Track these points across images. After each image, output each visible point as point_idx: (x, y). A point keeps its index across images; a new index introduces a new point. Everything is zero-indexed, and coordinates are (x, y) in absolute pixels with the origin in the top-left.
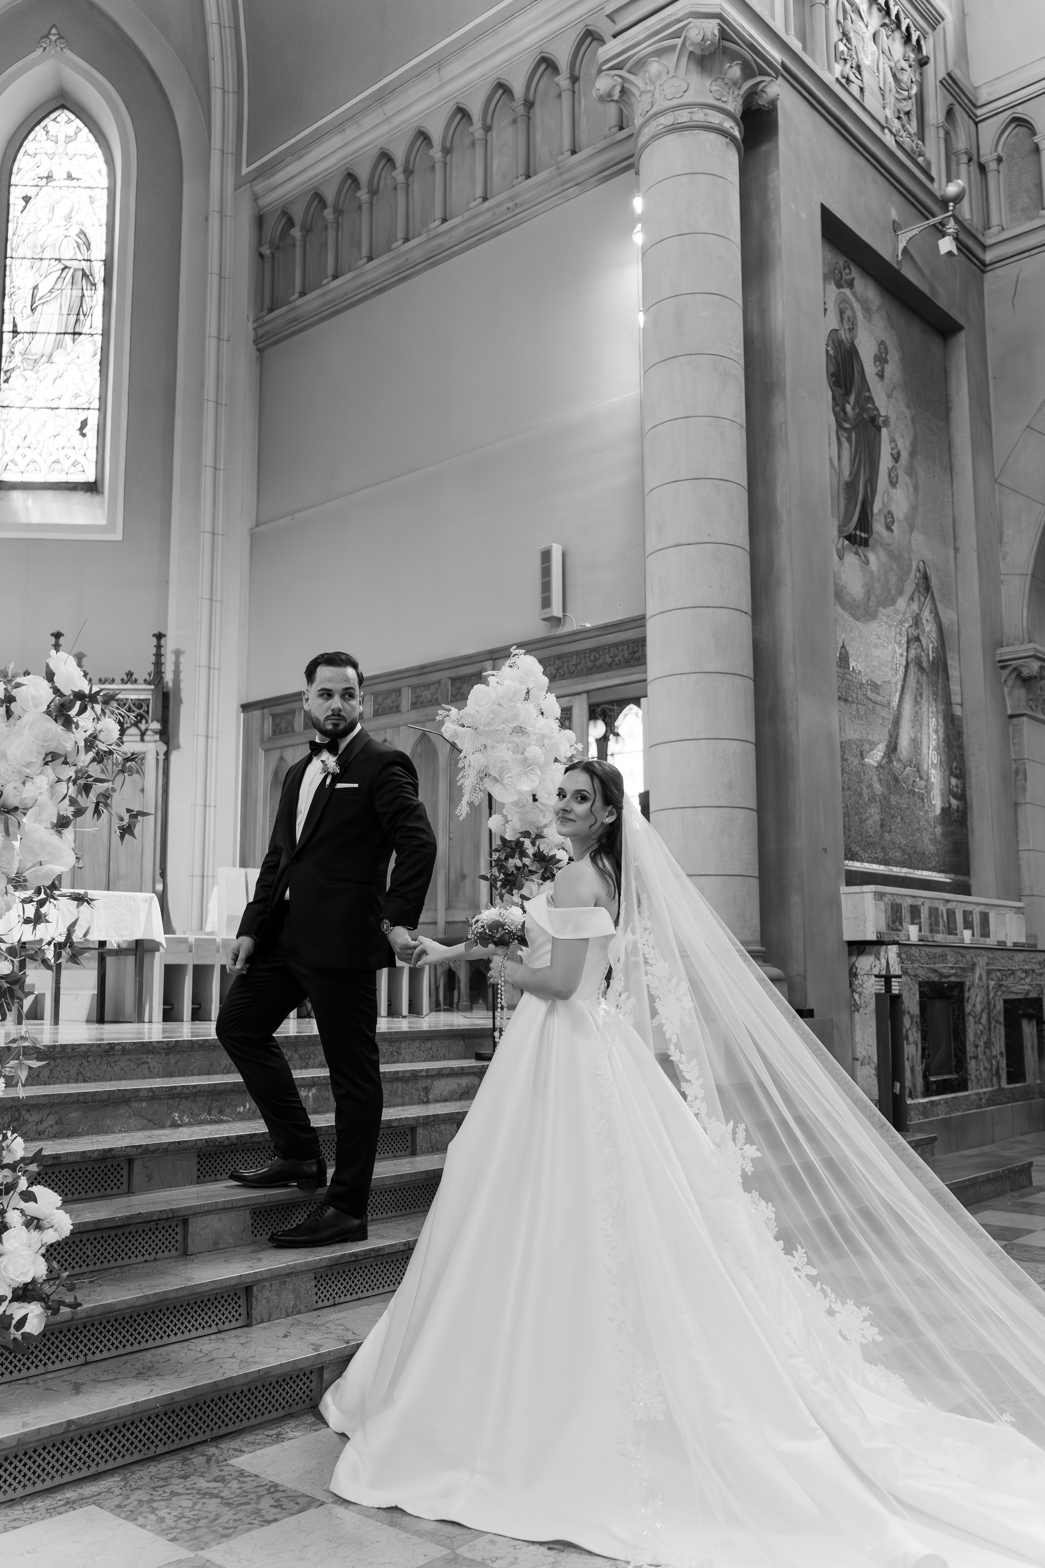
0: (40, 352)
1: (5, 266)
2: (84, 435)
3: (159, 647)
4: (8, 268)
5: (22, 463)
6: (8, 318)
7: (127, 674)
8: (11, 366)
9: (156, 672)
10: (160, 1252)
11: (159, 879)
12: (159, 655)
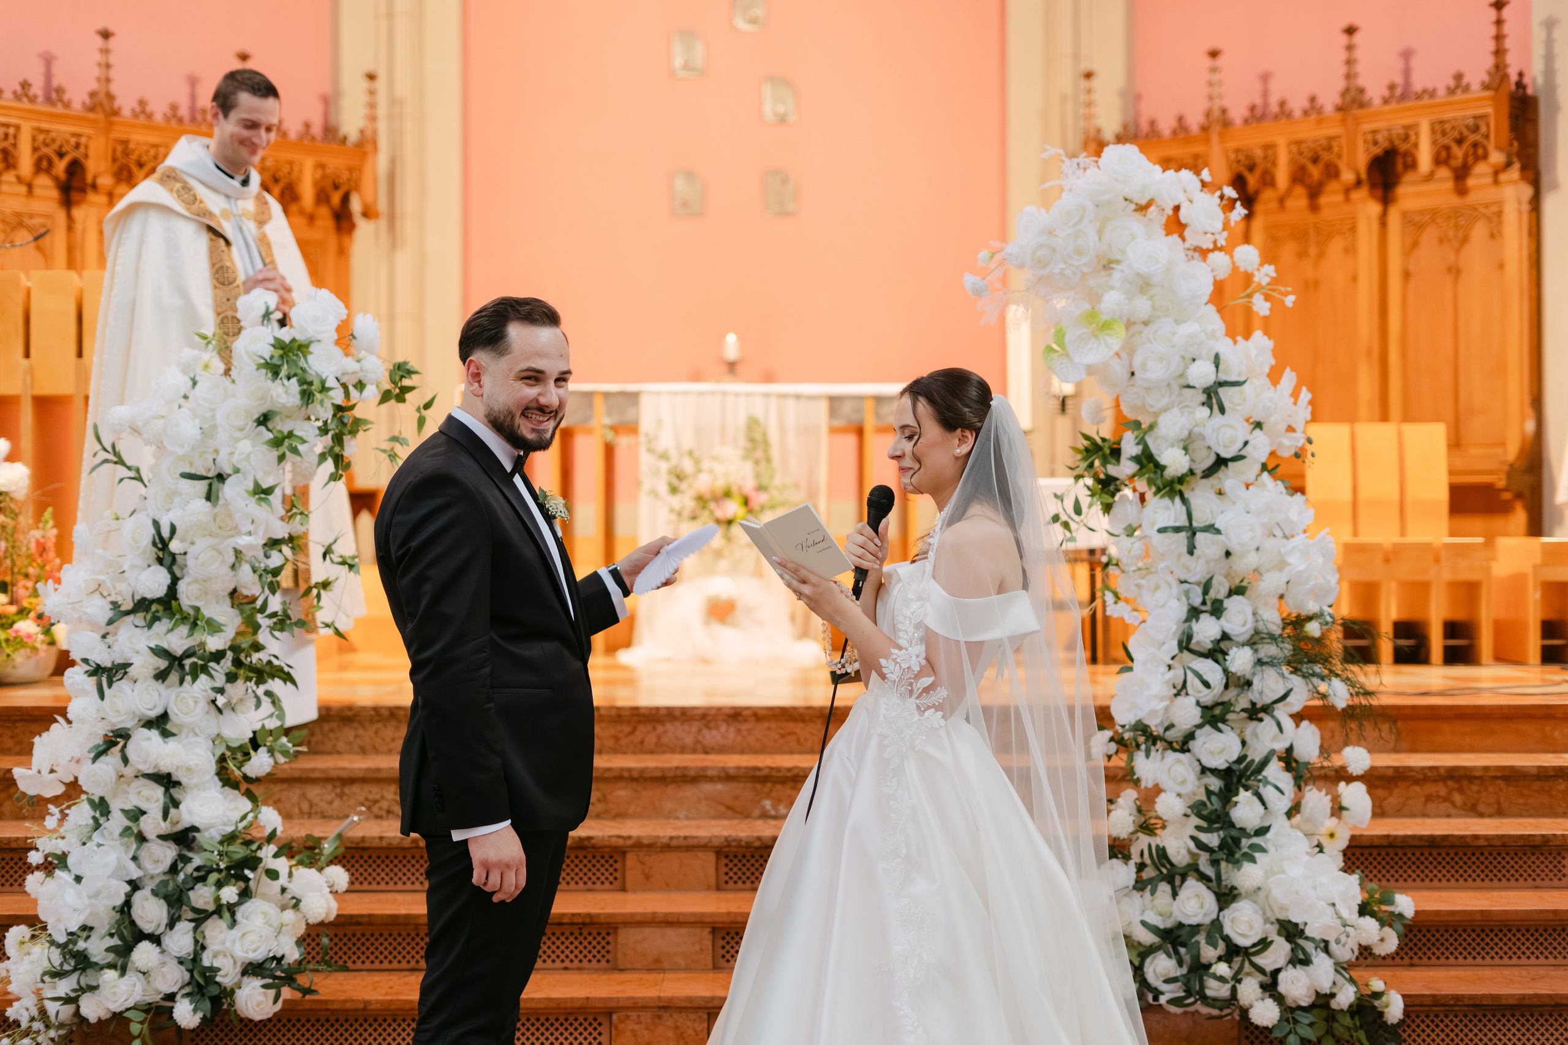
3: (1500, 22)
7: (1455, 77)
9: (1497, 67)
10: (585, 961)
11: (1529, 411)
12: (1499, 38)
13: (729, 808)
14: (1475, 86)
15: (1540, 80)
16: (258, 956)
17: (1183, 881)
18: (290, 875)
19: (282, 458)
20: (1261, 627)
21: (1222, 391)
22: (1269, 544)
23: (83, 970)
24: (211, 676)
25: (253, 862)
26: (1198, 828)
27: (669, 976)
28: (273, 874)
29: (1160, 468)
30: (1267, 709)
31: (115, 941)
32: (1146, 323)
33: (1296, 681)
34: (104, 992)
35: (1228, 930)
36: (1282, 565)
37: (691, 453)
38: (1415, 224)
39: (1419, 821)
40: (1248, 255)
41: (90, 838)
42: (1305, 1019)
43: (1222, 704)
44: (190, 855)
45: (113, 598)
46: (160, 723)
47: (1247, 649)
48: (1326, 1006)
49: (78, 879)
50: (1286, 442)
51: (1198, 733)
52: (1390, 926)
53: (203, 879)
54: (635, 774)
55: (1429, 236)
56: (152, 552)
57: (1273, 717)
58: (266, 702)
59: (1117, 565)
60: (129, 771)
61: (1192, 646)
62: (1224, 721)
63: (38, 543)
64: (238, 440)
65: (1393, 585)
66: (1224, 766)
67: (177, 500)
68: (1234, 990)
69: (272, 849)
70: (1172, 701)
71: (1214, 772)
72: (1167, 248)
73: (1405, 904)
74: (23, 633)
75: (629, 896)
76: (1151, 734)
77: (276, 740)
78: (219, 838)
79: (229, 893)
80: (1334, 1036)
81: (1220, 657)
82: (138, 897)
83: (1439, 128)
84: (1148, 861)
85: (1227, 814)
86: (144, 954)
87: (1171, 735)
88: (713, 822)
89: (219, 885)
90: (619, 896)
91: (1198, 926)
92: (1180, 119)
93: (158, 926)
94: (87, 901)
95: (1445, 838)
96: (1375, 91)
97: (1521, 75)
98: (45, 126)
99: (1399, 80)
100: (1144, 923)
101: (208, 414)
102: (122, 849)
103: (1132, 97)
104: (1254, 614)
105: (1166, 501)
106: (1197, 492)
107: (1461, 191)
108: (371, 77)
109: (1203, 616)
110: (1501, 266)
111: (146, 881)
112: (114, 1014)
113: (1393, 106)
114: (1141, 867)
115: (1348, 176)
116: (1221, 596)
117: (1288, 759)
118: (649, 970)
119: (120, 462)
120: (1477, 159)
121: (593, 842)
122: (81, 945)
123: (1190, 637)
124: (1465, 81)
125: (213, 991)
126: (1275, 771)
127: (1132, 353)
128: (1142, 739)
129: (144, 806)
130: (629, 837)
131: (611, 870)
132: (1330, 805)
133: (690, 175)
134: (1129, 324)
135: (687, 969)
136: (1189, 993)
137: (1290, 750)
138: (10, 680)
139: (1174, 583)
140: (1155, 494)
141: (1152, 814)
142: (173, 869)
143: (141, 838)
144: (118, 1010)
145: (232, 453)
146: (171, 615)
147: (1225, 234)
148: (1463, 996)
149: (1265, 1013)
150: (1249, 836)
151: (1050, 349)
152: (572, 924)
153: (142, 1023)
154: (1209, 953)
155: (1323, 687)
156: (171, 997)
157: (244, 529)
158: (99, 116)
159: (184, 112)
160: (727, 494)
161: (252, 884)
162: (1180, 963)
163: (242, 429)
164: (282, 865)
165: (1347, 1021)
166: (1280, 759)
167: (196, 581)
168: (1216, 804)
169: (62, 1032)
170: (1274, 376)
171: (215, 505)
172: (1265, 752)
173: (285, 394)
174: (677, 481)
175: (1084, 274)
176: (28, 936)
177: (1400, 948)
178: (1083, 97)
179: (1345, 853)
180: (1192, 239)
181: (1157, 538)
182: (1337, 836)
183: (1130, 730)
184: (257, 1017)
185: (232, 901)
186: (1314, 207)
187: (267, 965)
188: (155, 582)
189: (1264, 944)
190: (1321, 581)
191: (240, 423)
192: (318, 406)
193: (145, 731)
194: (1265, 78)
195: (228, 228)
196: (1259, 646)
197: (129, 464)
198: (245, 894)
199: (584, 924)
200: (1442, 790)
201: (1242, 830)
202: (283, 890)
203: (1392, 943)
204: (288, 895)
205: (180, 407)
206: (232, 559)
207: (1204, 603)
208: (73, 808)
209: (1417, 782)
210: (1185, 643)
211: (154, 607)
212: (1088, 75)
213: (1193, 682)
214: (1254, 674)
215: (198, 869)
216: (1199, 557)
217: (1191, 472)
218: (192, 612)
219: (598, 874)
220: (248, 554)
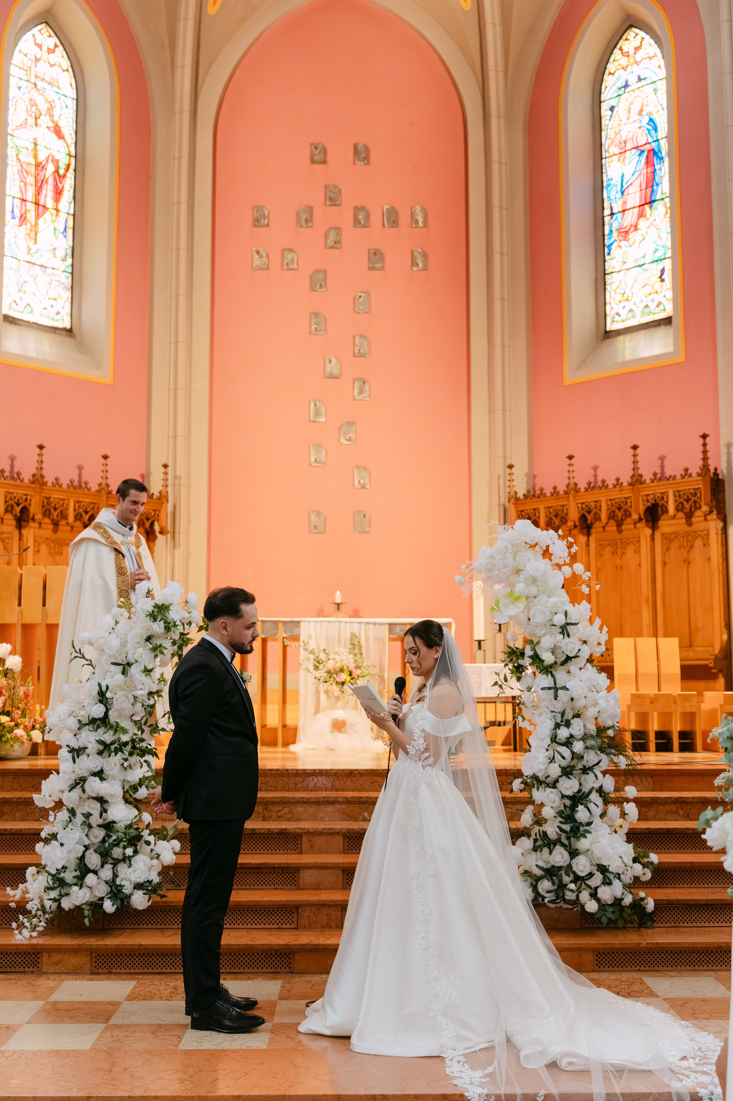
0: (629, 224)
1: (602, 165)
2: (663, 280)
3: (705, 445)
4: (604, 167)
5: (624, 313)
6: (606, 204)
7: (684, 470)
8: (612, 240)
9: (704, 466)
10: (285, 885)
11: (725, 630)
12: (705, 452)
13: (348, 816)
14: (694, 475)
15: (725, 472)
16: (141, 880)
17: (554, 847)
18: (155, 844)
19: (156, 656)
20: (587, 732)
21: (568, 627)
22: (590, 695)
23: (62, 886)
24: (123, 753)
25: (139, 838)
26: (560, 822)
27: (322, 891)
28: (148, 843)
29: (543, 661)
30: (591, 769)
31: (78, 873)
32: (535, 597)
33: (603, 756)
34: (73, 896)
35: (574, 868)
36: (596, 704)
37: (324, 650)
38: (668, 539)
39: (663, 822)
40: (579, 567)
41: (67, 826)
42: (611, 910)
43: (571, 766)
44: (111, 834)
45: (79, 718)
46: (100, 774)
47: (581, 742)
48: (620, 904)
49: (62, 845)
50: (597, 650)
51: (560, 779)
52: (648, 868)
53: (117, 845)
54: (306, 800)
55: (674, 545)
56: (97, 697)
57: (593, 772)
58: (145, 764)
59: (523, 704)
60: (85, 796)
61: (557, 741)
62: (572, 774)
63: (25, 693)
64: (137, 648)
65: (655, 714)
66: (572, 794)
67: (108, 674)
68: (578, 896)
69: (147, 832)
70: (548, 765)
71: (567, 797)
72: (544, 564)
73: (654, 858)
74: (19, 735)
75: (304, 856)
76: (539, 780)
77: (150, 782)
78: (124, 827)
79: (129, 851)
80: (623, 918)
81: (569, 745)
82: (88, 853)
83: (678, 494)
84: (539, 838)
85: (574, 816)
86: (90, 879)
87: (548, 780)
88: (341, 822)
89: (125, 848)
90: (298, 856)
91: (561, 867)
92: (555, 488)
93: (97, 866)
94: (66, 855)
95: (674, 829)
96: (647, 476)
97: (716, 469)
98: (11, 490)
99: (658, 471)
100: (537, 866)
101: (123, 636)
102: (81, 831)
103: (532, 477)
104: (584, 726)
105: (545, 676)
106: (558, 672)
107: (690, 524)
108: (165, 466)
109: (561, 727)
110: (709, 559)
111: (92, 845)
112: (76, 906)
113: (656, 483)
114: (535, 841)
115: (635, 517)
116: (569, 718)
117: (600, 791)
118: (314, 889)
119: (83, 657)
120: (696, 509)
121: (287, 831)
122: (62, 875)
123: (556, 736)
124: (689, 472)
125: (121, 896)
126: (594, 797)
127: (529, 610)
128: (535, 782)
129: (91, 812)
130: (304, 829)
131: (295, 844)
132: (619, 812)
133: (318, 513)
134: (527, 598)
135: (331, 889)
136: (557, 898)
137: (601, 787)
138: (11, 757)
139: (549, 712)
140: (540, 673)
141: (541, 816)
142: (104, 841)
143: (90, 826)
144: (78, 905)
145: (134, 654)
146: (106, 727)
147: (569, 558)
148: (681, 900)
149: (592, 906)
150: (583, 826)
151: (493, 608)
152: (279, 868)
153: (89, 910)
154: (566, 879)
155: (615, 759)
156: (102, 899)
157: (139, 688)
158: (37, 486)
159: (76, 483)
160: (342, 670)
161: (138, 847)
162: (554, 884)
163: (138, 643)
164: (151, 839)
165: (629, 911)
166: (597, 791)
167: (117, 710)
168: (568, 811)
169: (51, 915)
170: (591, 621)
171: (126, 676)
172: (590, 788)
173: (158, 627)
174: (318, 664)
175: (507, 576)
176: (36, 872)
177: (652, 878)
178: (508, 477)
179: (627, 834)
180: (555, 561)
181: (541, 692)
182: (623, 826)
183: (530, 778)
184: (141, 908)
185: (130, 855)
186: (620, 531)
187: (145, 884)
188: (98, 711)
189: (591, 875)
190: (613, 711)
191: (138, 641)
192: (172, 634)
193: (93, 777)
194: (595, 468)
195: (124, 549)
196: (587, 741)
197: (87, 658)
198: (136, 852)
199: (284, 868)
200: (673, 808)
201: (581, 823)
202: (152, 850)
203: (648, 875)
204: (154, 853)
205: (110, 633)
206: (133, 701)
207: (562, 721)
208: (60, 813)
209: (662, 804)
210: (554, 739)
211: (98, 722)
212: (511, 467)
213: (557, 757)
214: (584, 753)
215: (114, 841)
216: (559, 701)
217: (556, 663)
218: (115, 724)
219: (290, 846)
220: (140, 699)
